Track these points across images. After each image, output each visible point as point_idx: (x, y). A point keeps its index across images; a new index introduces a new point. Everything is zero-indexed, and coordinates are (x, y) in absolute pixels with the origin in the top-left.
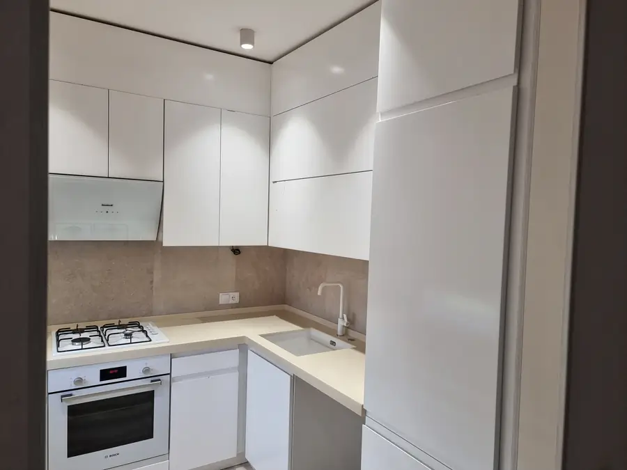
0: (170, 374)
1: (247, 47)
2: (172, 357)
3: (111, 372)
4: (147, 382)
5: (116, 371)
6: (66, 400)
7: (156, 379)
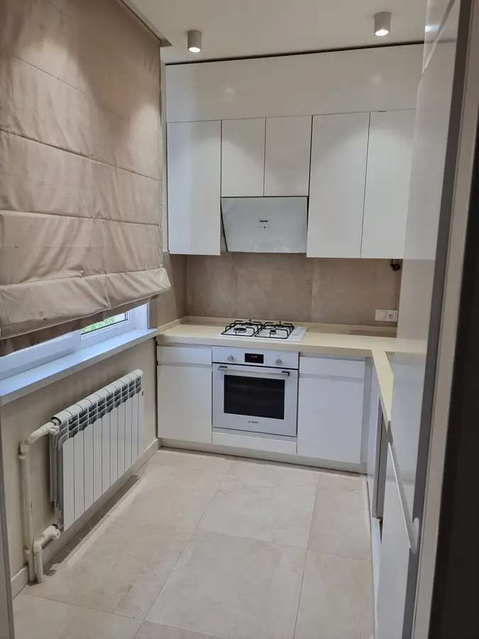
0: (298, 370)
1: (382, 33)
2: (300, 355)
3: (252, 357)
4: (280, 371)
5: (256, 357)
6: (221, 370)
7: (287, 371)
